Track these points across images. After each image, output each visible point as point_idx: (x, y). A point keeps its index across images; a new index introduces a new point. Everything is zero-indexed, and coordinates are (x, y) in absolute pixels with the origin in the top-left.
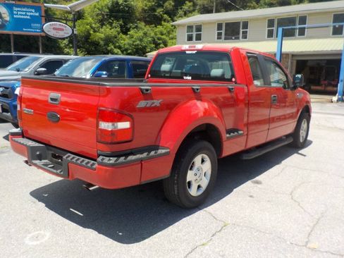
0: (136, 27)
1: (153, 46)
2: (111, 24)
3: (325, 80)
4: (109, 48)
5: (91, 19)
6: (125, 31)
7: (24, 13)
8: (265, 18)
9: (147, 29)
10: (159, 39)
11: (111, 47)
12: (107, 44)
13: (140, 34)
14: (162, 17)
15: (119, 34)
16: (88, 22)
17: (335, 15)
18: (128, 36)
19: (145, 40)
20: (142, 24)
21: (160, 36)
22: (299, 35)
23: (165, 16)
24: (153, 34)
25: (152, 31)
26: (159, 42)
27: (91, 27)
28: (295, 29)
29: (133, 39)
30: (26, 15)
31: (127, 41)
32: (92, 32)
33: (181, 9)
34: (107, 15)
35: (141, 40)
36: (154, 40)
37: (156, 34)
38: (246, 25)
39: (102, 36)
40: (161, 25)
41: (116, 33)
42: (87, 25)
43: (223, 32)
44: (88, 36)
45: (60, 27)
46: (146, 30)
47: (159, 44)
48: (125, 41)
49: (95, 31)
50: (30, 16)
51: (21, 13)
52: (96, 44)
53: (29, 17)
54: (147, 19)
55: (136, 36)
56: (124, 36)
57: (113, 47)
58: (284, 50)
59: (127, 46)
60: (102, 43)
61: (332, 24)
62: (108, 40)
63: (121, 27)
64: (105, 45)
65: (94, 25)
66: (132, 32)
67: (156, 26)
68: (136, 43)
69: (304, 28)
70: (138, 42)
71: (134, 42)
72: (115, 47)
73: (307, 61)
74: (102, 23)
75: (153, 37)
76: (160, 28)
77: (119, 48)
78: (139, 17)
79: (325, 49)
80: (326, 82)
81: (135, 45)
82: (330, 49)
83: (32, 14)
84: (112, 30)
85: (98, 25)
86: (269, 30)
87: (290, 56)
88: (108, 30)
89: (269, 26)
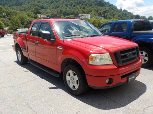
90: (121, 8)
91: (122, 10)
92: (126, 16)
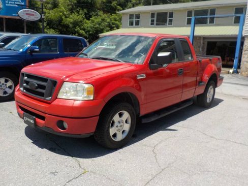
0: (97, 15)
1: (108, 28)
2: (78, 12)
3: (228, 57)
4: (76, 30)
5: (63, 8)
6: (88, 17)
7: (14, 3)
8: (186, 10)
9: (105, 16)
10: (113, 24)
11: (78, 29)
12: (74, 27)
13: (99, 20)
14: (116, 8)
15: (83, 19)
16: (62, 10)
17: (236, 9)
18: (90, 21)
19: (103, 24)
20: (101, 13)
21: (114, 21)
22: (210, 23)
23: (118, 6)
24: (109, 20)
25: (108, 18)
26: (113, 26)
27: (64, 14)
28: (207, 18)
29: (94, 24)
31: (90, 25)
32: (63, 18)
33: (130, 2)
34: (76, 5)
35: (100, 24)
36: (109, 25)
37: (111, 20)
38: (171, 15)
39: (72, 20)
40: (115, 13)
41: (82, 19)
42: (61, 12)
43: (155, 19)
44: (61, 20)
45: (31, 13)
46: (103, 16)
47: (113, 27)
48: (88, 24)
49: (66, 17)
51: (11, 2)
52: (67, 27)
53: (17, 6)
54: (105, 9)
55: (96, 21)
56: (87, 21)
57: (79, 29)
58: (196, 34)
59: (89, 29)
60: (71, 26)
61: (234, 14)
62: (76, 24)
63: (86, 14)
64: (73, 27)
65: (65, 13)
66: (93, 18)
67: (111, 14)
68: (96, 26)
69: (214, 18)
70: (97, 26)
71: (94, 25)
72: (81, 29)
73: (216, 42)
74: (71, 11)
75: (109, 22)
76: (114, 16)
77: (84, 29)
78: (99, 7)
79: (227, 34)
80: (228, 58)
81: (95, 28)
82: (230, 34)
83: (19, 3)
84: (79, 16)
85: (69, 12)
86: (188, 19)
87: (202, 39)
88: (75, 16)
89: (188, 16)
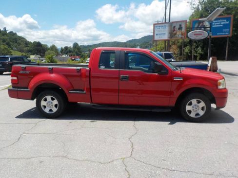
7: (219, 23)
30: (220, 24)
45: (199, 33)
50: (223, 24)
51: (217, 23)
53: (222, 26)
83: (224, 23)
90: (5, 28)
91: (8, 32)
92: (16, 42)
